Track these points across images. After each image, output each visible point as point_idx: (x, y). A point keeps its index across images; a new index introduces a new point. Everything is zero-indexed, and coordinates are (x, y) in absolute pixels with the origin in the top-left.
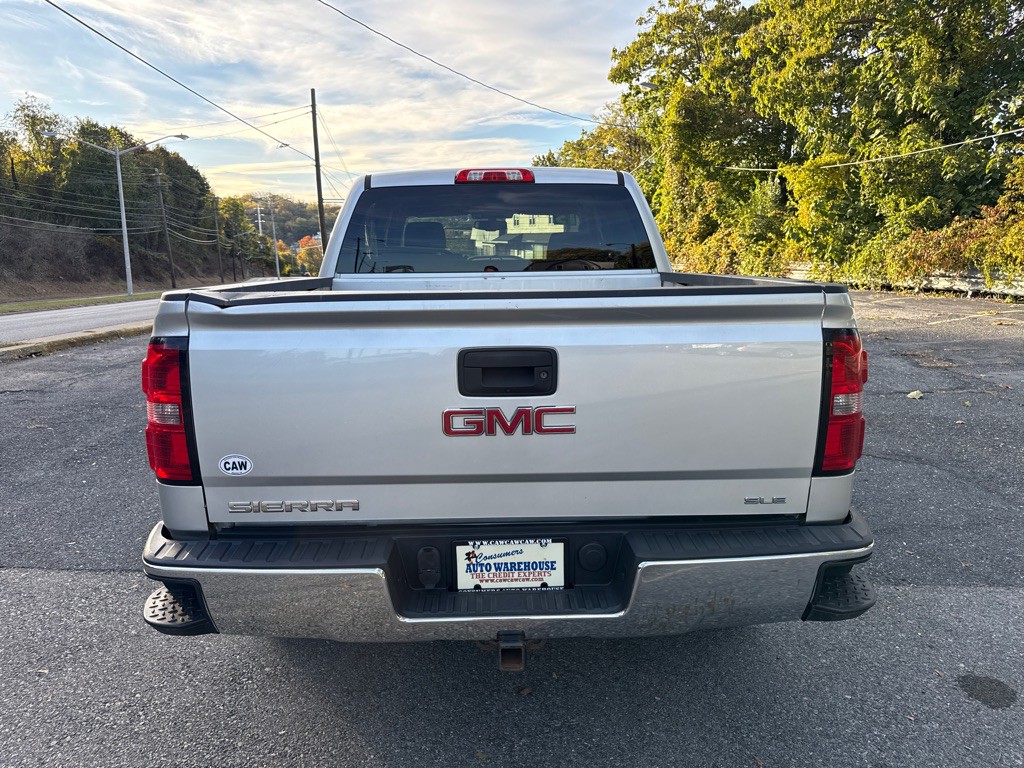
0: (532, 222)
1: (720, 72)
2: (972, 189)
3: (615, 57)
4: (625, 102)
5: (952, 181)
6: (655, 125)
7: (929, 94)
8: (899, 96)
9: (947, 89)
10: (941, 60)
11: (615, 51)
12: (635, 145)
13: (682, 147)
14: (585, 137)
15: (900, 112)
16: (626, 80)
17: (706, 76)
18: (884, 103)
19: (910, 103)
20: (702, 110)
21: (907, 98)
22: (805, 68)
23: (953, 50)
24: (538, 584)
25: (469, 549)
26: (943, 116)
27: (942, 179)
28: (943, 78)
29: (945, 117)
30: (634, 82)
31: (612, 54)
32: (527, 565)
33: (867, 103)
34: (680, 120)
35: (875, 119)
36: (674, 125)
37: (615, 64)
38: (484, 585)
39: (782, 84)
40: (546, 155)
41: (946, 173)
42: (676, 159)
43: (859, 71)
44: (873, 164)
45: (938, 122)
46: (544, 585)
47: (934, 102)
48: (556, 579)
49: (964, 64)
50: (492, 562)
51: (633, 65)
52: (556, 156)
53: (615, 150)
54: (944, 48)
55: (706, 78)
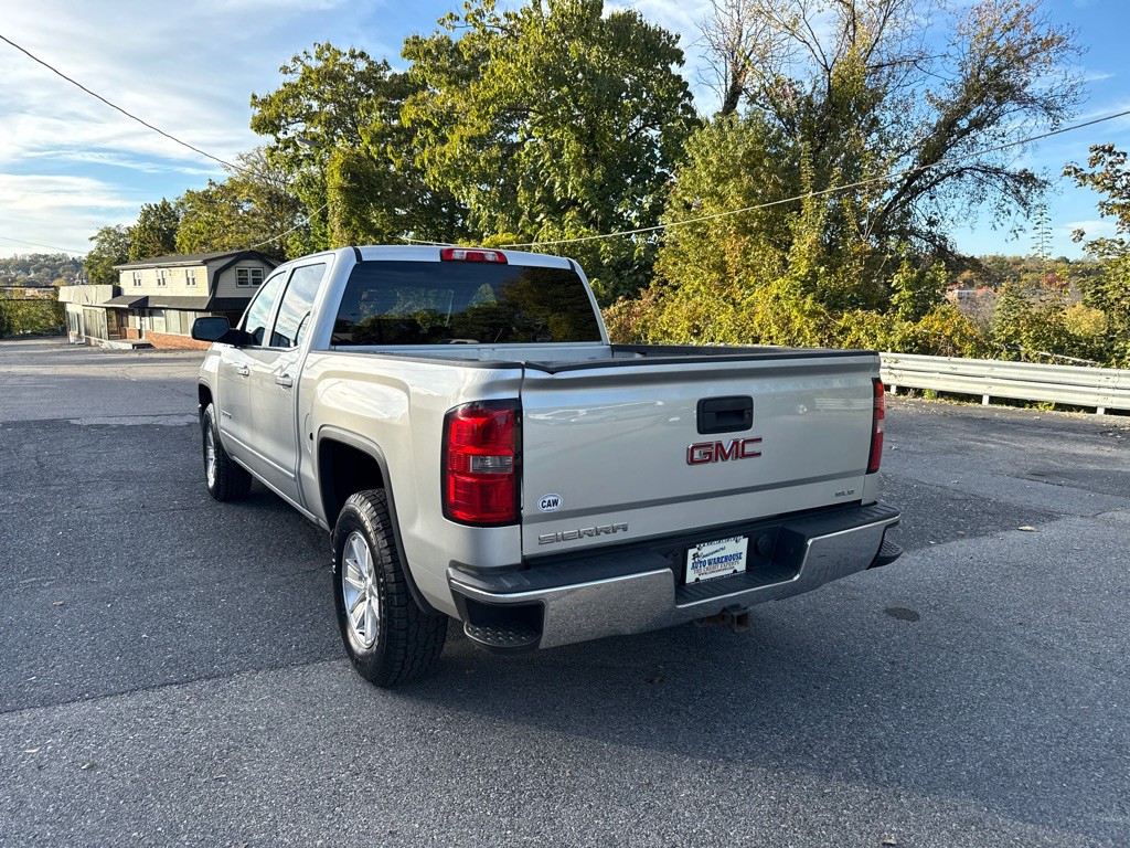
0: (161, 282)
1: (378, 138)
2: (625, 273)
3: (254, 104)
4: (271, 155)
5: (609, 265)
6: (309, 184)
7: (582, 185)
8: (557, 184)
9: (594, 182)
10: (586, 155)
11: (254, 97)
12: (277, 203)
13: (352, 213)
14: (214, 189)
15: (559, 199)
16: (272, 132)
17: (366, 140)
18: (544, 189)
19: (566, 191)
20: (367, 175)
21: (564, 186)
22: (468, 146)
23: (596, 149)
24: (731, 571)
25: (694, 551)
26: (594, 207)
27: (601, 264)
28: (590, 172)
29: (595, 208)
30: (280, 135)
31: (250, 100)
32: (726, 557)
33: (530, 188)
34: (346, 185)
35: (538, 203)
36: (341, 189)
37: (257, 112)
38: (701, 578)
39: (450, 159)
40: (159, 203)
41: (604, 258)
42: (346, 224)
43: (519, 155)
44: (546, 246)
45: (590, 211)
46: (735, 571)
47: (585, 193)
48: (741, 566)
49: (605, 162)
50: (706, 559)
51: (279, 117)
52: (173, 206)
53: (252, 205)
54: (588, 145)
55: (366, 142)
